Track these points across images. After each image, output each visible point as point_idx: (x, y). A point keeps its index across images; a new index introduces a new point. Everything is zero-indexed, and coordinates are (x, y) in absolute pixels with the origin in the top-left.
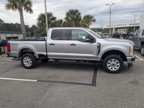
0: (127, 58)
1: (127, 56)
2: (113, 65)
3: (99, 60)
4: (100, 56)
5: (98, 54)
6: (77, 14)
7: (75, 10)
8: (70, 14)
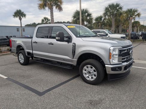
0: (106, 65)
1: (105, 64)
2: (90, 73)
3: (75, 64)
4: (76, 60)
5: (74, 57)
6: (118, 8)
7: (116, 4)
8: (109, 9)
